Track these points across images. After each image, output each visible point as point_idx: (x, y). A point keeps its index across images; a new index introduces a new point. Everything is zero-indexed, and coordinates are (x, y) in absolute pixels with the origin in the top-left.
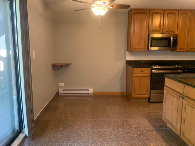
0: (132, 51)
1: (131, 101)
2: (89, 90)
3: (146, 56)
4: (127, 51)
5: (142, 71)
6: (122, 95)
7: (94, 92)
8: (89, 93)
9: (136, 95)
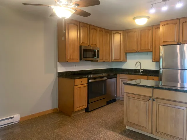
0: (67, 62)
1: (72, 116)
2: (13, 118)
3: (75, 67)
4: (58, 61)
5: (82, 82)
6: (54, 112)
7: (21, 118)
8: (13, 122)
9: (77, 108)
